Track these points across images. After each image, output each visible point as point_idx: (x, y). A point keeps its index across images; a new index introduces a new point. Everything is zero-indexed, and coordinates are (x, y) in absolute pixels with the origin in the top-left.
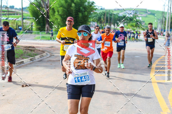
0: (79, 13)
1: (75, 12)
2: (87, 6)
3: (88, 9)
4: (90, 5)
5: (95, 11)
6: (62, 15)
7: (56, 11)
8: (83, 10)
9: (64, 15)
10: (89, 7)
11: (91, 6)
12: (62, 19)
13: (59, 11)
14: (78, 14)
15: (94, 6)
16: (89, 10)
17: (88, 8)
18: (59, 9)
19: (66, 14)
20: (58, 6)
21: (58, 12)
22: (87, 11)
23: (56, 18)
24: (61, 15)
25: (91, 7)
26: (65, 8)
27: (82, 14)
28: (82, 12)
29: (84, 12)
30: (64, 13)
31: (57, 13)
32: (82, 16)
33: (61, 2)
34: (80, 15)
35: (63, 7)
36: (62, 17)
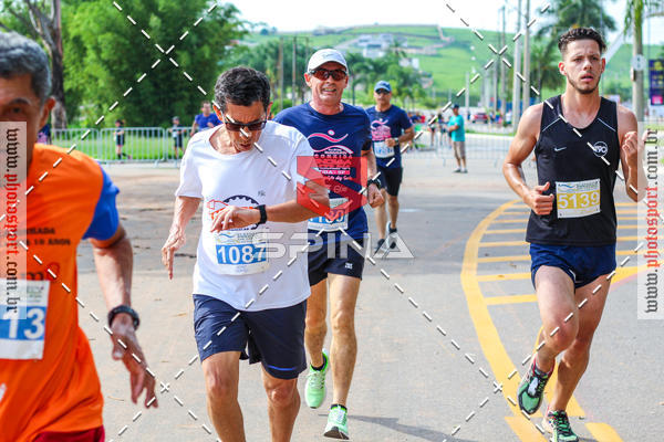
2: (211, 25)
3: (213, 36)
4: (218, 18)
5: (240, 43)
6: (115, 62)
7: (88, 46)
8: (195, 39)
9: (121, 63)
10: (217, 25)
11: (222, 22)
12: (113, 78)
13: (102, 46)
15: (236, 24)
16: (216, 39)
17: (211, 30)
18: (100, 38)
19: (128, 60)
20: (94, 27)
21: (98, 50)
22: (209, 44)
23: (90, 76)
24: (108, 64)
25: (225, 28)
26: (124, 36)
27: (192, 54)
28: (192, 46)
29: (199, 46)
30: (119, 54)
31: (91, 55)
32: (192, 63)
33: (106, 11)
34: (184, 58)
35: (118, 32)
36: (112, 72)
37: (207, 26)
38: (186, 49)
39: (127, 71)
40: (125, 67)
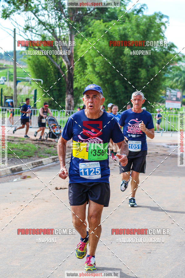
0: (140, 69)
1: (131, 67)
2: (160, 54)
3: (160, 61)
4: (164, 50)
6: (103, 73)
7: (88, 64)
8: (150, 62)
9: (107, 74)
10: (164, 55)
11: (166, 53)
12: (101, 82)
13: (96, 64)
14: (138, 71)
15: (174, 55)
16: (162, 62)
17: (159, 57)
18: (95, 59)
19: (111, 72)
20: (92, 53)
21: (94, 66)
22: (158, 66)
23: (88, 80)
24: (99, 74)
25: (168, 56)
26: (109, 58)
27: (148, 71)
28: (148, 67)
29: (152, 66)
30: (106, 69)
31: (90, 68)
32: (148, 76)
33: (99, 44)
34: (143, 73)
35: (105, 56)
36: (101, 79)
37: (157, 55)
38: (144, 68)
39: (109, 79)
40: (109, 76)
